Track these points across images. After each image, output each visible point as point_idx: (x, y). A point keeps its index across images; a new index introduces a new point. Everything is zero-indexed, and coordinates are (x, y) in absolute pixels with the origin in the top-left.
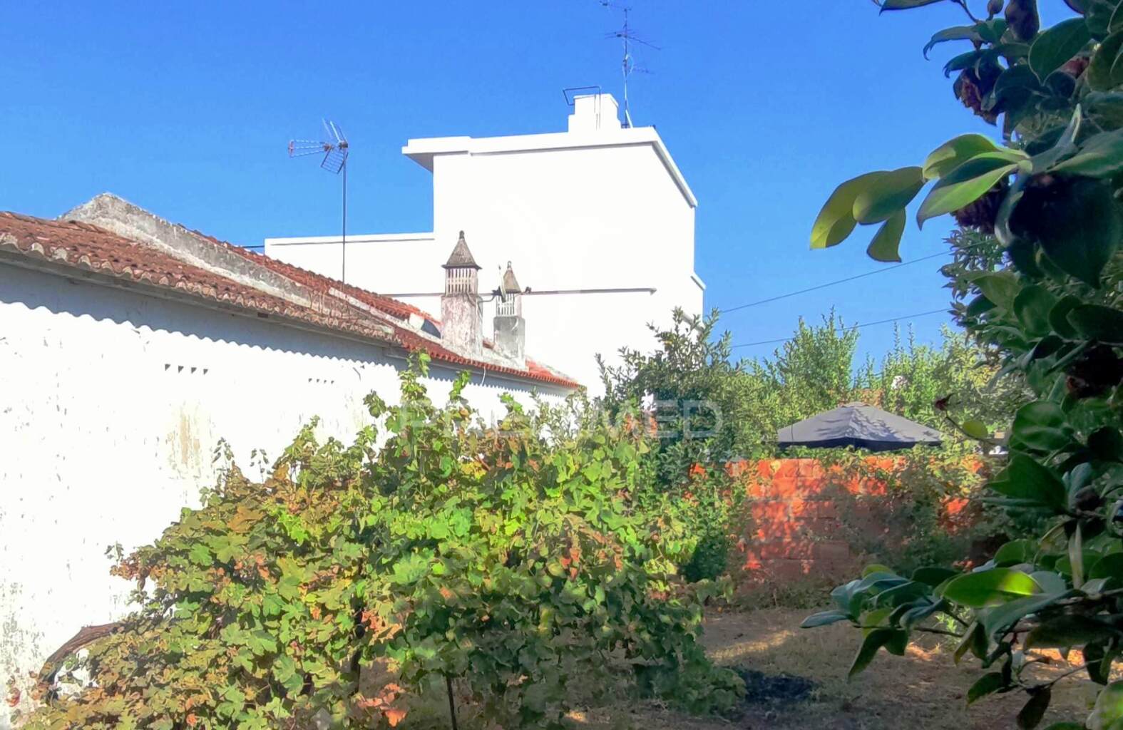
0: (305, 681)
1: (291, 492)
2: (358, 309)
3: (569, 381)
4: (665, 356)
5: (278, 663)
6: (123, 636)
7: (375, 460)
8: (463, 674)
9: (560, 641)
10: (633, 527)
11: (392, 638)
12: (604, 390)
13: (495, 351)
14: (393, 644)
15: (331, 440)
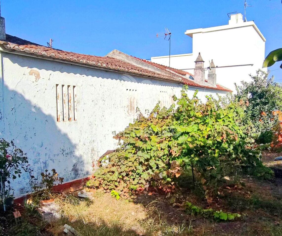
0: (157, 166)
1: (154, 120)
2: (173, 74)
3: (228, 90)
4: (254, 83)
5: (150, 161)
6: (116, 153)
7: (174, 112)
8: (195, 166)
9: (221, 158)
10: (241, 129)
11: (178, 156)
12: (237, 92)
13: (208, 83)
14: (178, 158)
15: (164, 107)
